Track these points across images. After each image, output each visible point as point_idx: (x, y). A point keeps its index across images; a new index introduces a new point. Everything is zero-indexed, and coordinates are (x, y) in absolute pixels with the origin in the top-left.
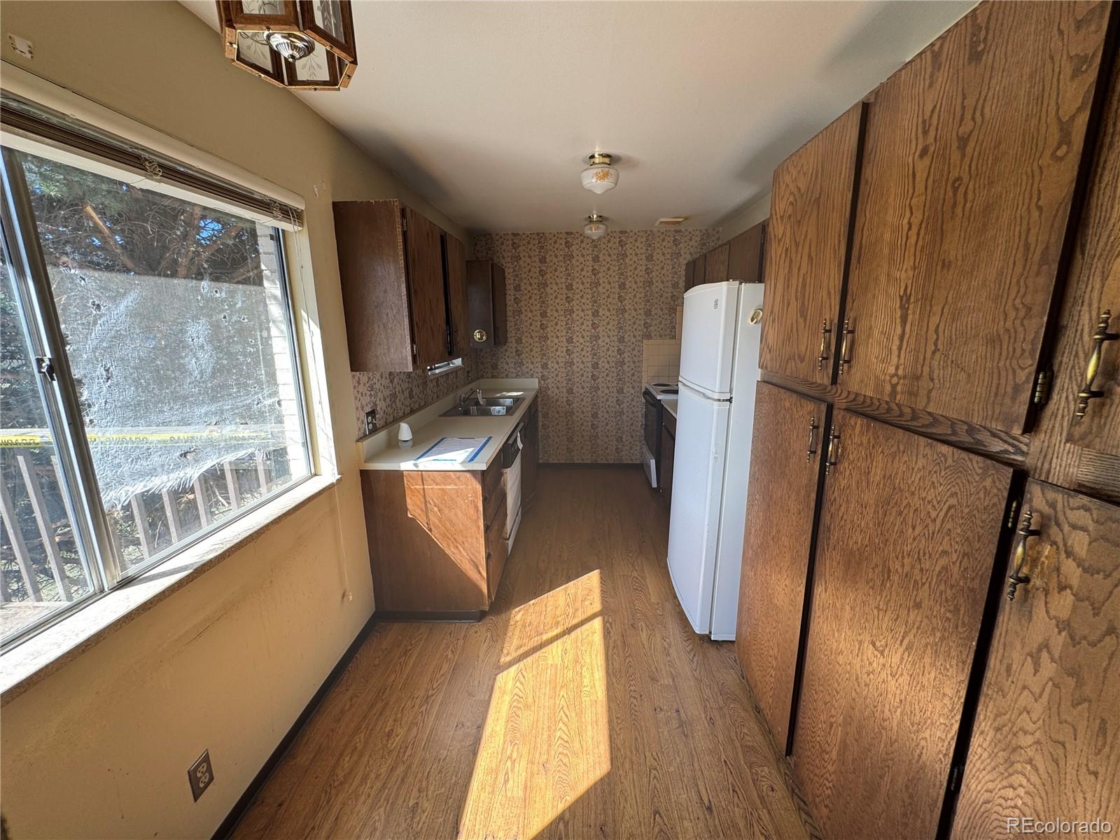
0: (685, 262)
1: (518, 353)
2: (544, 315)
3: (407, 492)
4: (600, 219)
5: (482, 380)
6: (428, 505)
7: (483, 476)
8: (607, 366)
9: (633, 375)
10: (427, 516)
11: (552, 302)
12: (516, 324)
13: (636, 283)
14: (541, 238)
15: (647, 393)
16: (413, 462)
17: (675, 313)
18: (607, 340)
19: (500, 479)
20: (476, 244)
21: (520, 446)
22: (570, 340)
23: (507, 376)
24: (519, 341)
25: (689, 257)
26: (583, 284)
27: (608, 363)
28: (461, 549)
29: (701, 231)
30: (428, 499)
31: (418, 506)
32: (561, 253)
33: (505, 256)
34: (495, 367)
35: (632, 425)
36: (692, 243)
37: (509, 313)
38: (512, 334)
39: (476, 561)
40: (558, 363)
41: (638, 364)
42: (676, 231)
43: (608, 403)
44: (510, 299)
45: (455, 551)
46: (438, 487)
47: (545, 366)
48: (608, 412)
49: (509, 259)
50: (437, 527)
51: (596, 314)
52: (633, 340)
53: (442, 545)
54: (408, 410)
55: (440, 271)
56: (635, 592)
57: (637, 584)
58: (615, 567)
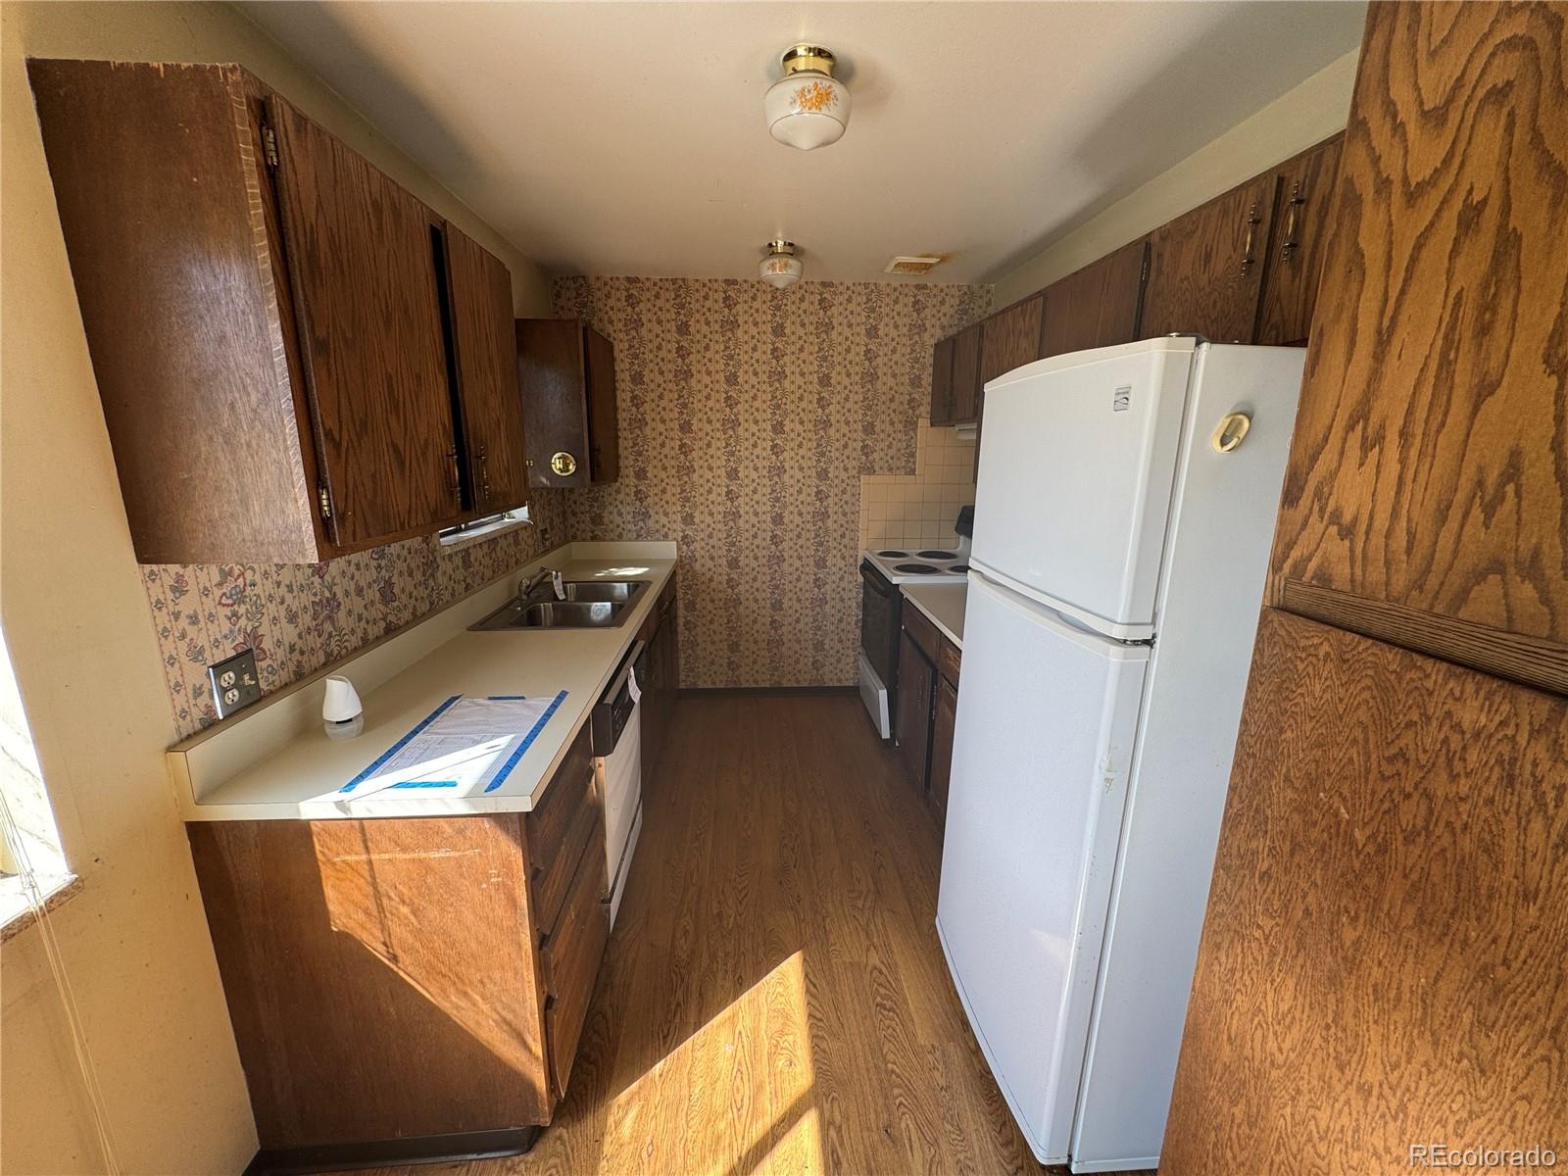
0: (933, 341)
1: (640, 496)
2: (685, 427)
3: (325, 871)
4: (789, 250)
5: (574, 545)
6: (385, 901)
7: (526, 827)
8: (798, 520)
9: (843, 536)
10: (383, 928)
11: (700, 405)
12: (635, 445)
13: (849, 375)
14: (679, 288)
15: (867, 567)
16: (336, 796)
17: (915, 430)
18: (799, 475)
19: (585, 787)
20: (558, 295)
21: (635, 693)
22: (733, 474)
23: (620, 537)
24: (641, 474)
25: (939, 334)
26: (756, 374)
27: (800, 514)
28: (477, 998)
29: (959, 288)
30: (383, 887)
31: (355, 904)
32: (717, 316)
33: (614, 318)
34: (597, 520)
35: (841, 621)
36: (945, 309)
37: (622, 425)
38: (627, 462)
39: (515, 1022)
40: (711, 514)
41: (850, 517)
42: (918, 287)
43: (799, 585)
44: (623, 398)
45: (463, 1004)
46: (407, 856)
47: (688, 520)
48: (799, 601)
49: (621, 325)
50: (410, 950)
51: (778, 428)
52: (843, 475)
53: (430, 992)
54: (378, 629)
55: (430, 312)
56: (880, 1016)
57: (882, 991)
58: (832, 940)
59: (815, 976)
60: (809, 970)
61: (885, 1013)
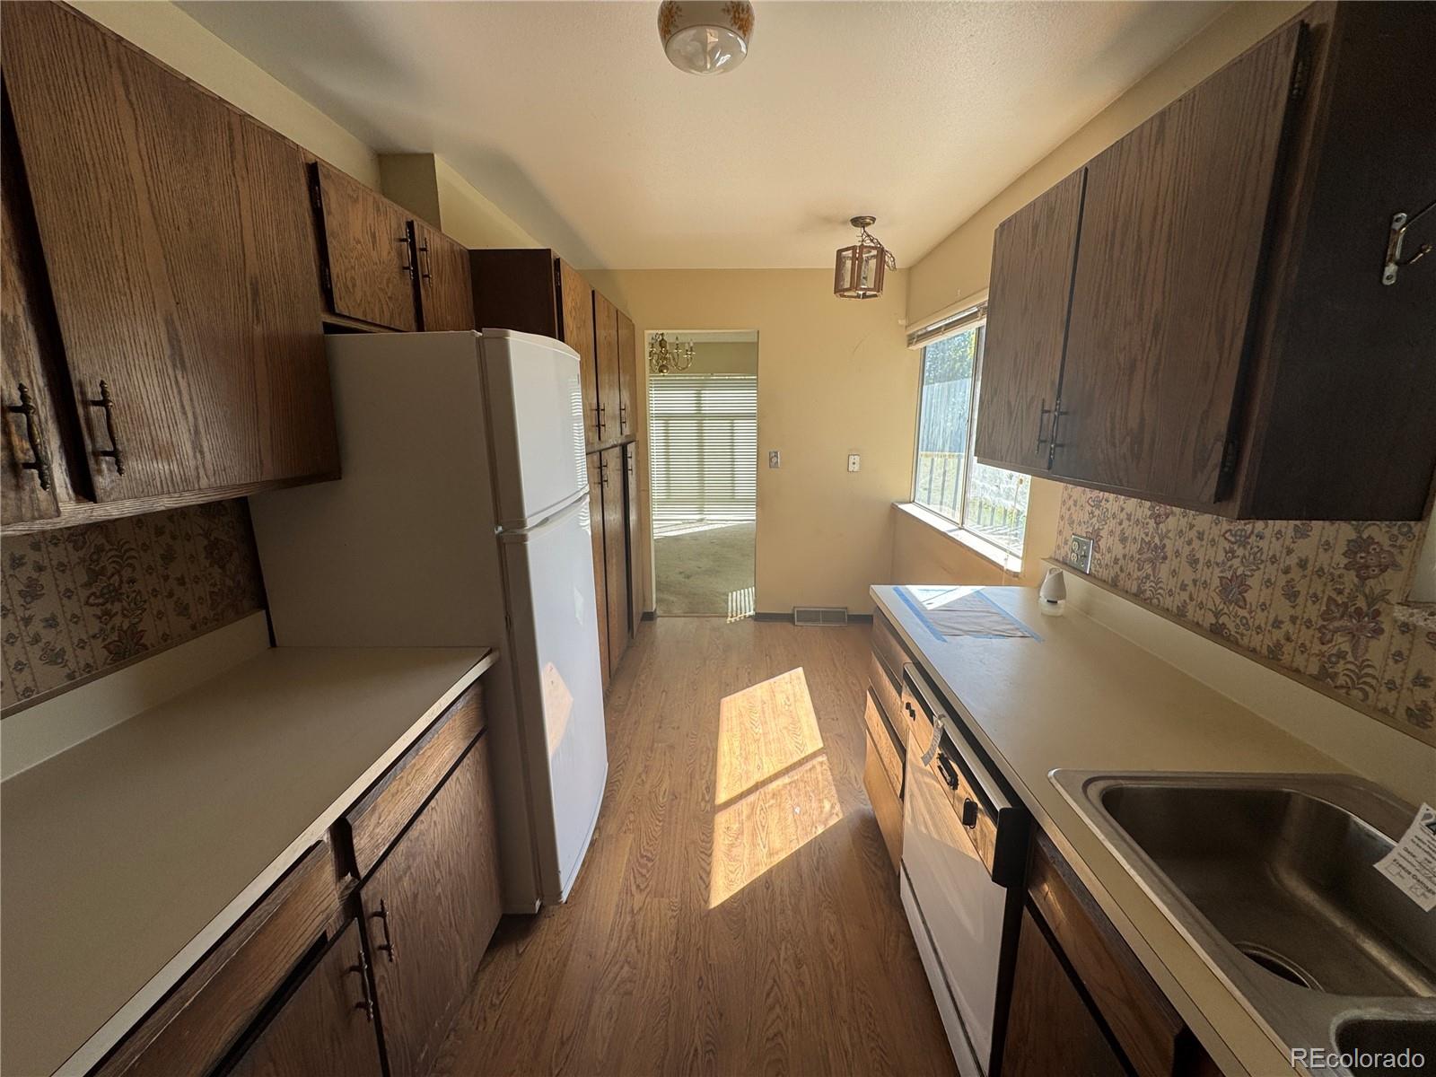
56: (654, 853)
57: (644, 871)
58: (674, 921)
59: (699, 887)
60: (704, 893)
61: (649, 855)
